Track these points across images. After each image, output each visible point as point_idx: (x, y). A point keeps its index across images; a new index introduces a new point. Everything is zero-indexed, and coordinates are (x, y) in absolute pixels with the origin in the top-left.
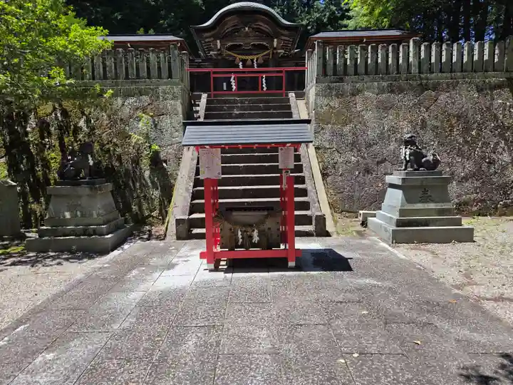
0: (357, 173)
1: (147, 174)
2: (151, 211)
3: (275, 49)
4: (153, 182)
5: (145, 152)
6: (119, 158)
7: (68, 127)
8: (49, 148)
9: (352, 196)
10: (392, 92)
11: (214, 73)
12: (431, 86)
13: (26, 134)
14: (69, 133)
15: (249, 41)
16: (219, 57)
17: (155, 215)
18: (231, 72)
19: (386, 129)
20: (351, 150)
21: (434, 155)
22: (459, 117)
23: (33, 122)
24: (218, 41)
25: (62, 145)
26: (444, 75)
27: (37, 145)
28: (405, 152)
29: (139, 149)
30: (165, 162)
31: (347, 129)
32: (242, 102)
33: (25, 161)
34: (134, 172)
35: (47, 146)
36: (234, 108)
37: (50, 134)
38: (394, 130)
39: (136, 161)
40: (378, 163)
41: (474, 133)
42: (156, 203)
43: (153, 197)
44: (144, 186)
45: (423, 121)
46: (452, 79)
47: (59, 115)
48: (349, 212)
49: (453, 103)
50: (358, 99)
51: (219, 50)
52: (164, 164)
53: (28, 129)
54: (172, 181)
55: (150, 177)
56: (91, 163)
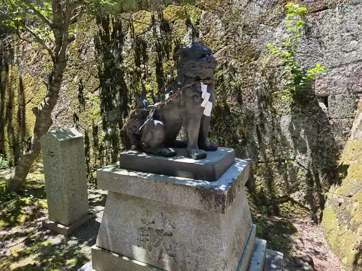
1: (285, 121)
2: (291, 191)
4: (294, 138)
5: (284, 82)
7: (168, 48)
8: (144, 78)
13: (121, 59)
14: (168, 56)
17: (296, 199)
23: (128, 43)
25: (159, 72)
27: (131, 73)
29: (272, 77)
30: (325, 100)
33: (118, 95)
34: (261, 115)
35: (143, 75)
37: (146, 58)
39: (266, 100)
42: (301, 175)
43: (295, 164)
44: (278, 142)
47: (158, 29)
52: (322, 105)
53: (124, 53)
54: (337, 138)
55: (291, 129)
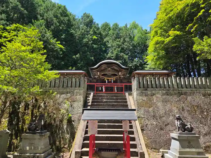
0: (157, 130)
1: (65, 127)
2: (65, 145)
3: (120, 76)
4: (67, 131)
5: (66, 117)
6: (55, 120)
7: (36, 106)
8: (27, 115)
9: (156, 141)
10: (168, 95)
11: (96, 85)
12: (183, 93)
13: (19, 108)
14: (36, 109)
15: (110, 72)
16: (99, 78)
17: (66, 147)
18: (103, 85)
19: (167, 110)
20: (153, 119)
21: (190, 125)
22: (197, 106)
23: (23, 104)
24: (99, 73)
25: (32, 113)
26: (188, 89)
27: (22, 113)
28: (177, 123)
29: (63, 115)
30: (74, 121)
31: (151, 109)
32: (107, 96)
33: (16, 120)
34: (60, 125)
35: (26, 114)
36: (103, 99)
37: (28, 109)
38: (171, 111)
39: (61, 121)
40: (166, 125)
41: (205, 113)
42: (67, 141)
43: (66, 138)
44: (63, 132)
45: (183, 108)
46: (191, 91)
47: (34, 101)
48: (155, 149)
49: (194, 101)
50: (154, 97)
51: (99, 75)
52: (73, 123)
53: (20, 107)
54: (76, 130)
55: (66, 128)
56: (43, 123)
